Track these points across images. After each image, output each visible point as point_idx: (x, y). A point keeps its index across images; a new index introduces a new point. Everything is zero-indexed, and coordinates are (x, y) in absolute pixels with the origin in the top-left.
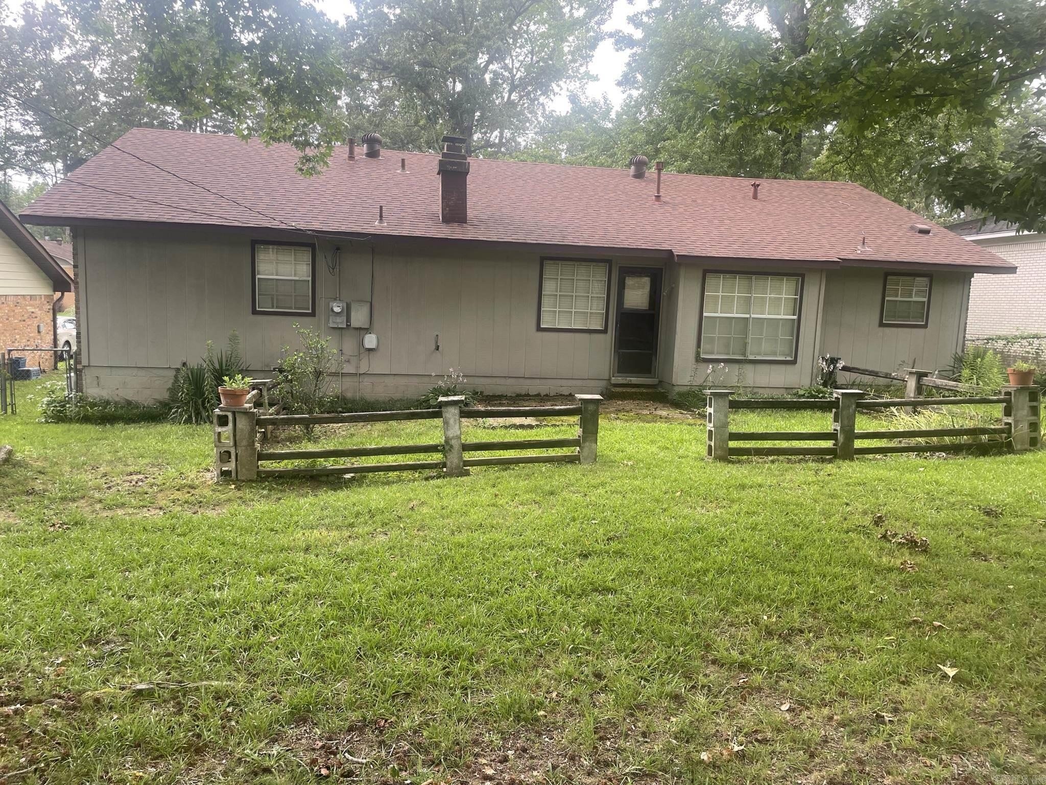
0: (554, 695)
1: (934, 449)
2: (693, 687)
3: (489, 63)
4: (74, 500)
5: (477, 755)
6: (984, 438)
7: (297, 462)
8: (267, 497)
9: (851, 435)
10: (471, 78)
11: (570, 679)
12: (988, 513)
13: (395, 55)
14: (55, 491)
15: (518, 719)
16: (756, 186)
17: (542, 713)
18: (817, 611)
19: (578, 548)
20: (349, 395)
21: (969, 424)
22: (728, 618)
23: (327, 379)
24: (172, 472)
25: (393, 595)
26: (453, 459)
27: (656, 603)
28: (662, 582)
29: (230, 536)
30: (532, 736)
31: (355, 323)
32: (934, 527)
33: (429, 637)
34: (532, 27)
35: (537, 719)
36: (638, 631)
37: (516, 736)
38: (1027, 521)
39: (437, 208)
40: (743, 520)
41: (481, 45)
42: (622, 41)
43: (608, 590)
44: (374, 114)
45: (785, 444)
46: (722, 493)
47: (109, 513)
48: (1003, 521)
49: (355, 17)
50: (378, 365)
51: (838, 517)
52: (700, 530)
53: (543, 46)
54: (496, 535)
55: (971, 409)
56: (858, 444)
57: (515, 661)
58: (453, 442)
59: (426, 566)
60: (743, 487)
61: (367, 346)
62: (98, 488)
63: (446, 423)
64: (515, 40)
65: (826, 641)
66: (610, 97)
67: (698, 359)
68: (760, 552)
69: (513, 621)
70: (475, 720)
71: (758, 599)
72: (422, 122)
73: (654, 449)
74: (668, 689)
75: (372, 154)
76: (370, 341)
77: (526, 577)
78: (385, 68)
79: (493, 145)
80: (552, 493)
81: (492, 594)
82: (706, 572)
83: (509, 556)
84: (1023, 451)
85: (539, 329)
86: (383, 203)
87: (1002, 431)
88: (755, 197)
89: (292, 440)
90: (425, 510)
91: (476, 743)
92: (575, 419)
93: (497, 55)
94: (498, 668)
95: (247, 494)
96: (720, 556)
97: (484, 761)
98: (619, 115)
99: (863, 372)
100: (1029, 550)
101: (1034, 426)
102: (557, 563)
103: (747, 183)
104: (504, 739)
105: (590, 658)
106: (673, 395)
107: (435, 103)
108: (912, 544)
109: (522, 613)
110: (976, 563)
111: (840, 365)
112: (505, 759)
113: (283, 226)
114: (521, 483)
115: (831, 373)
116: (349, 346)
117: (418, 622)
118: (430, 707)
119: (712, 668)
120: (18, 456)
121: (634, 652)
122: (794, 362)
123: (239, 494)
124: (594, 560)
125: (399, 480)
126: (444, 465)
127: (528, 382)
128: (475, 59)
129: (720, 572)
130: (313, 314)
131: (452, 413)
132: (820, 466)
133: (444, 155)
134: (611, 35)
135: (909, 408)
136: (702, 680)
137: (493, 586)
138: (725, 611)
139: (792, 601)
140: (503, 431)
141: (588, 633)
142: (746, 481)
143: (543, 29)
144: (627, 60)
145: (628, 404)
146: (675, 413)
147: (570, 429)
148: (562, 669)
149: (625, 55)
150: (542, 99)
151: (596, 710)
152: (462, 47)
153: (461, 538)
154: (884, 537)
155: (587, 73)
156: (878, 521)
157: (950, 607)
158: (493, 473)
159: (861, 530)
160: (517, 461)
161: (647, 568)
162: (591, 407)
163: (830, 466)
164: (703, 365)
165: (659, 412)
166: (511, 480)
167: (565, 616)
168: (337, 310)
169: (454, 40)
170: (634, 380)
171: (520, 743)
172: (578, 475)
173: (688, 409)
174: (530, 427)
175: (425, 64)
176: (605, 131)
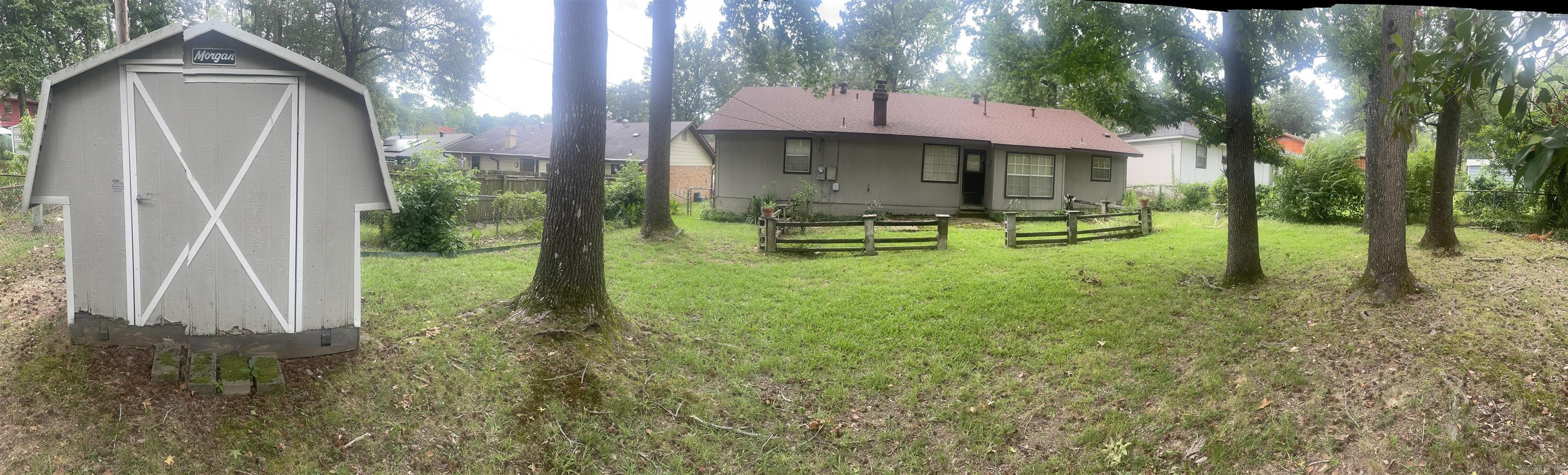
0: (900, 375)
1: (1110, 237)
2: (975, 369)
3: (906, 45)
4: (701, 253)
5: (851, 407)
6: (1132, 230)
7: (794, 244)
8: (778, 260)
9: (1075, 232)
10: (897, 53)
11: (911, 366)
12: (1129, 264)
13: (860, 42)
14: (695, 249)
15: (877, 388)
16: (1033, 110)
17: (891, 385)
18: (1046, 321)
19: (928, 294)
20: (824, 213)
21: (1126, 225)
22: (1000, 329)
23: (813, 205)
24: (741, 245)
25: (825, 315)
26: (869, 247)
27: (963, 323)
28: (969, 312)
29: (756, 277)
30: (883, 398)
31: (829, 178)
32: (1106, 273)
33: (838, 338)
34: (928, 26)
35: (887, 389)
36: (951, 339)
37: (875, 398)
38: (1144, 266)
39: (872, 118)
40: (1017, 277)
41: (902, 35)
42: (970, 31)
43: (940, 317)
44: (850, 74)
45: (1045, 238)
46: (1008, 264)
47: (712, 260)
48: (1135, 266)
49: (842, 24)
50: (839, 199)
51: (1064, 272)
52: (993, 283)
53: (933, 36)
54: (885, 287)
55: (1127, 218)
56: (1079, 236)
57: (882, 355)
58: (869, 238)
59: (845, 301)
60: (1020, 260)
61: (834, 189)
62: (711, 249)
63: (866, 228)
64: (919, 33)
65: (1047, 337)
66: (967, 62)
67: (1005, 197)
68: (1022, 293)
69: (886, 332)
70: (854, 387)
71: (1017, 318)
72: (873, 77)
73: (978, 242)
74: (962, 371)
75: (843, 92)
76: (836, 186)
77: (897, 310)
78: (855, 49)
79: (907, 88)
80: (919, 265)
81: (876, 318)
82: (992, 305)
83: (889, 298)
84: (1147, 235)
85: (923, 181)
86: (845, 116)
87: (1138, 227)
88: (1033, 116)
89: (795, 234)
90: (850, 272)
91: (852, 400)
92: (936, 227)
93: (910, 41)
94: (872, 359)
95: (770, 258)
96: (1000, 297)
97: (854, 411)
98: (971, 72)
99: (1084, 203)
100: (1143, 279)
101: (1150, 224)
102: (915, 302)
103: (1030, 108)
104: (867, 399)
105: (923, 354)
106: (992, 216)
107: (879, 66)
108: (1095, 282)
109: (890, 329)
110: (1122, 288)
111: (1074, 199)
112: (866, 411)
113: (798, 130)
114: (903, 260)
115: (1070, 203)
116: (826, 189)
117: (835, 330)
118: (831, 377)
119: (988, 357)
120: (686, 232)
121: (947, 350)
122: (1052, 198)
123: (767, 258)
124: (935, 301)
125: (842, 256)
126: (865, 249)
127: (915, 208)
128: (899, 42)
129: (1000, 305)
130: (810, 173)
131: (869, 223)
132: (1060, 247)
133: (876, 90)
134: (964, 28)
135: (1103, 219)
136: (980, 364)
137: (878, 314)
138: (999, 326)
139: (1034, 317)
140: (899, 233)
141: (925, 340)
142: (1022, 257)
143: (934, 27)
144: (972, 41)
145: (970, 220)
146: (992, 224)
147: (933, 232)
148: (907, 361)
149: (971, 38)
150: (932, 64)
151: (920, 384)
152: (892, 36)
153: (866, 287)
154: (1083, 280)
155: (955, 51)
156: (1081, 273)
157: (1107, 311)
158: (889, 255)
159: (1074, 278)
160: (904, 249)
161: (962, 304)
162: (943, 221)
163: (1065, 248)
164: (1008, 200)
165: (984, 224)
166: (898, 258)
167: (914, 331)
168: (821, 171)
169: (889, 33)
170: (972, 207)
171: (876, 402)
172: (935, 256)
173: (999, 222)
174: (914, 231)
175: (874, 46)
176: (962, 80)
